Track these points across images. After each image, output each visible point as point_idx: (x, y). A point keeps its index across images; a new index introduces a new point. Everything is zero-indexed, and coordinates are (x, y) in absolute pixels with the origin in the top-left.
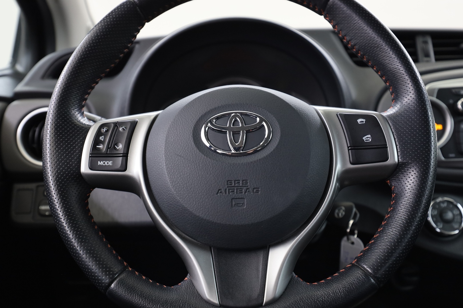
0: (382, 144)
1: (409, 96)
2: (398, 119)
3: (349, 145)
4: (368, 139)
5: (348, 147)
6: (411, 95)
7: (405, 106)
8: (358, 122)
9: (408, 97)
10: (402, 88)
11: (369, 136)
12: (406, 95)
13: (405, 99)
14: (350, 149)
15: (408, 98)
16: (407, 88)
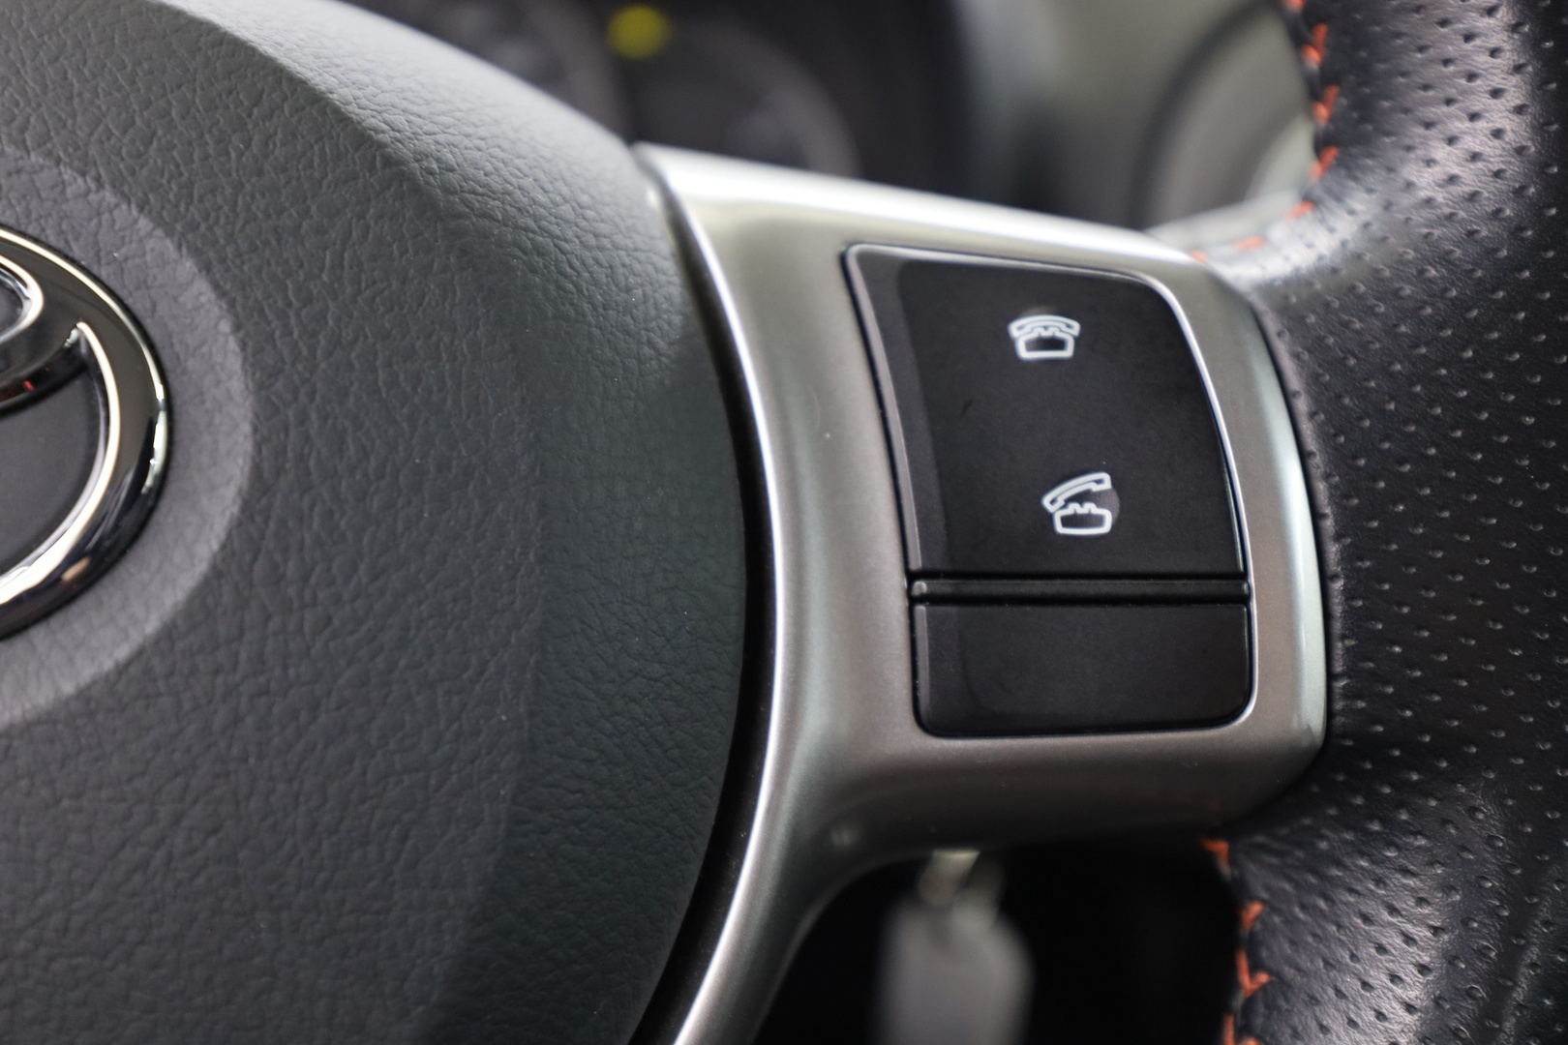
0: (1204, 568)
1: (1480, 124)
2: (1357, 332)
3: (916, 563)
4: (1089, 508)
5: (911, 576)
6: (1500, 114)
7: (1427, 214)
8: (1009, 343)
9: (1473, 133)
10: (1422, 49)
11: (1100, 482)
12: (1450, 116)
13: (1440, 151)
14: (923, 599)
15: (1470, 143)
16: (1468, 46)
